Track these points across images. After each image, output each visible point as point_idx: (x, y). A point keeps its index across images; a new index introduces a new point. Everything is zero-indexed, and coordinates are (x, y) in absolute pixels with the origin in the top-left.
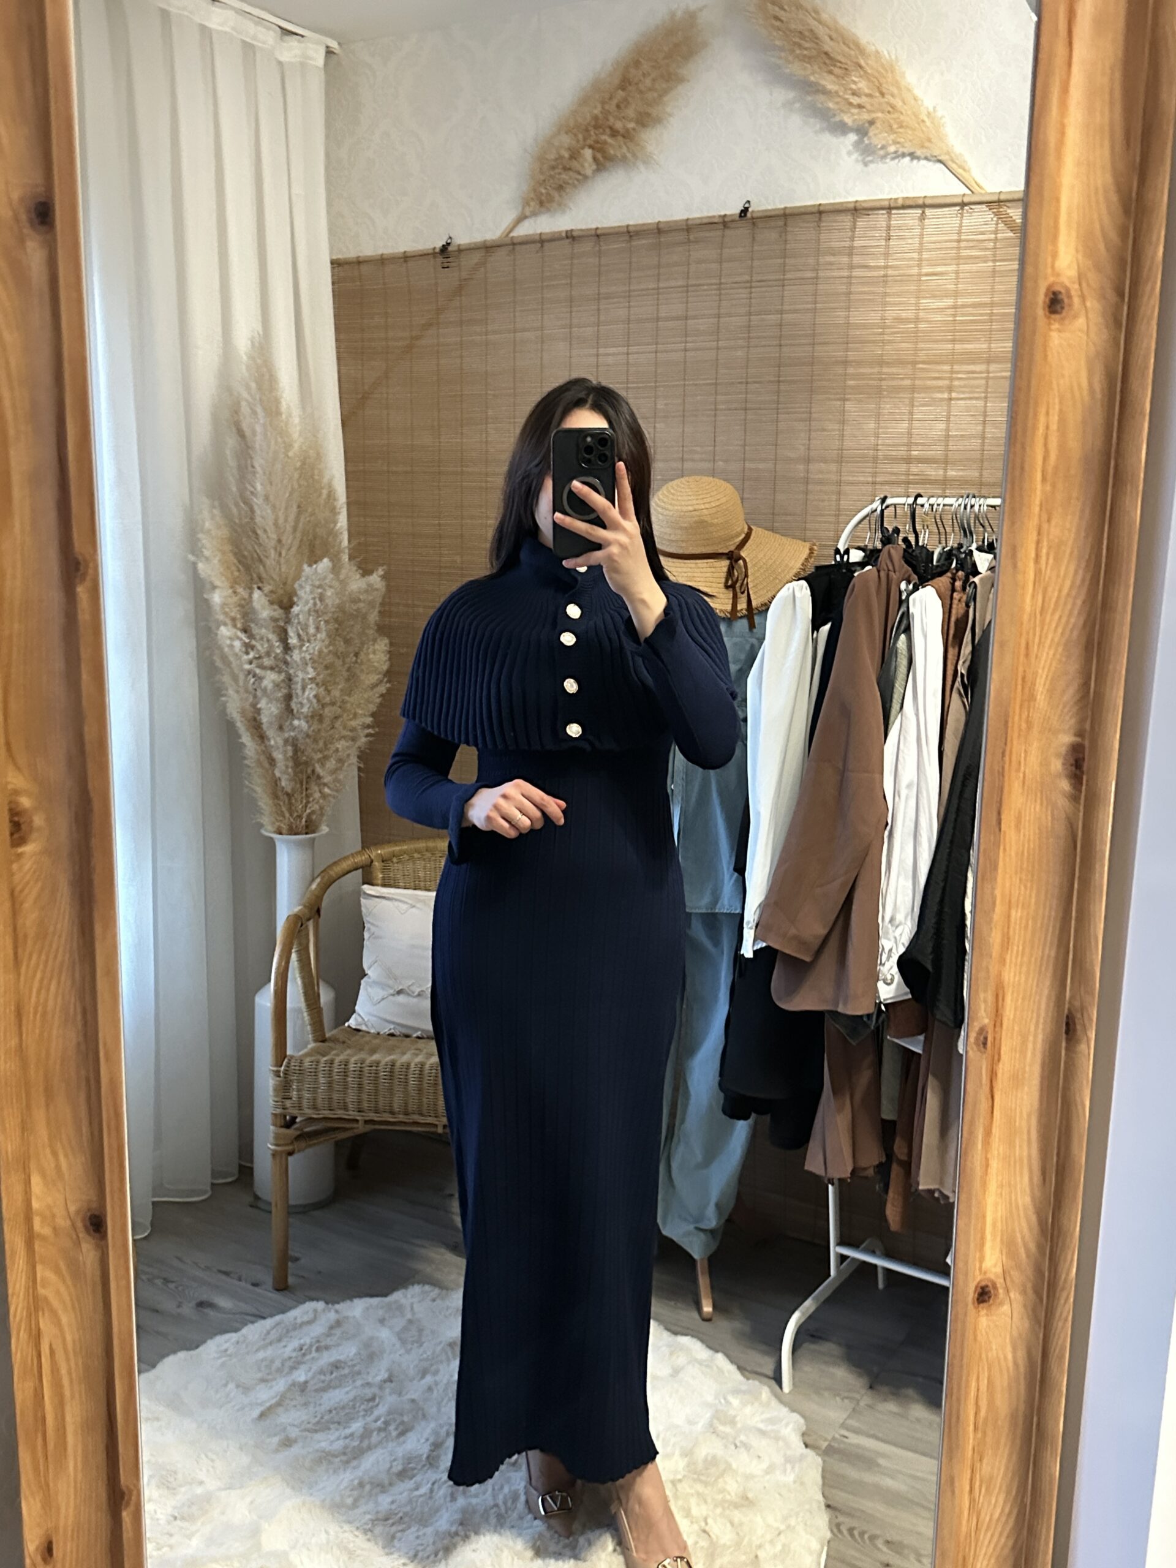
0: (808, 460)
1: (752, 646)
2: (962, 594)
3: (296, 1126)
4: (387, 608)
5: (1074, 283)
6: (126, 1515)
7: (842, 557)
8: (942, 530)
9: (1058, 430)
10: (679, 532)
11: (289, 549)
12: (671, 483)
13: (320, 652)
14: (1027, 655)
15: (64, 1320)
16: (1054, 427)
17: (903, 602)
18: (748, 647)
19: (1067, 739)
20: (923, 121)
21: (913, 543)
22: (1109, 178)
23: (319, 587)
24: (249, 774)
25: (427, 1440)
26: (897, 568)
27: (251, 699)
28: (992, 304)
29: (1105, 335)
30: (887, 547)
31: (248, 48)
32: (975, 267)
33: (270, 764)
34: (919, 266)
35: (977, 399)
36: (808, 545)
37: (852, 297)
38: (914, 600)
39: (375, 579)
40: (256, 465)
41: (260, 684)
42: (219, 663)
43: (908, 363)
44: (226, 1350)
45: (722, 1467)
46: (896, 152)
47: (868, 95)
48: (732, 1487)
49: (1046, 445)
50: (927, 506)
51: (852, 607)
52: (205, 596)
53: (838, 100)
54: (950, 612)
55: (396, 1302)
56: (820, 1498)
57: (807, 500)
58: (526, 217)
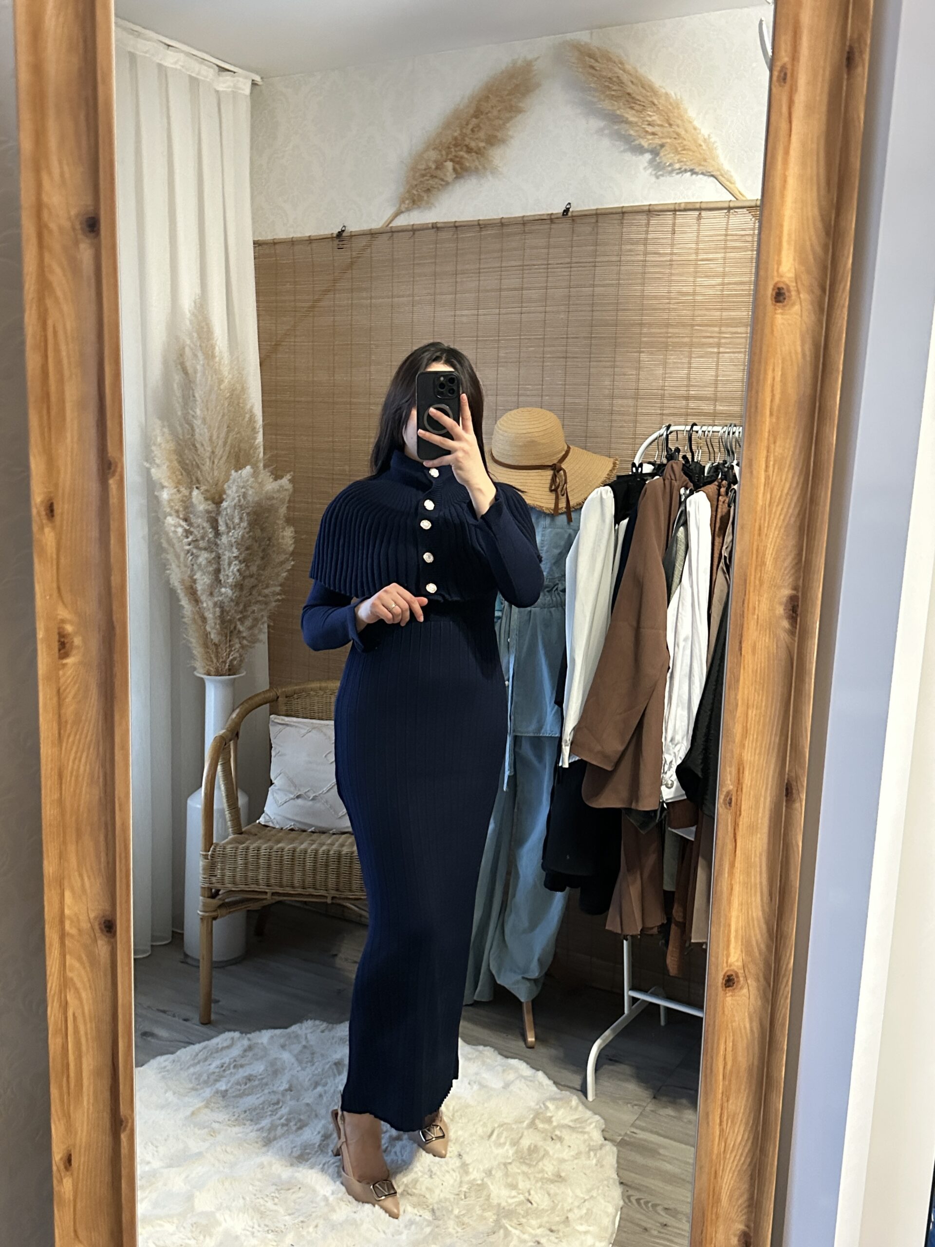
0: (612, 397)
1: (570, 535)
2: (725, 498)
3: (219, 897)
4: (292, 505)
5: (792, 281)
6: (124, 1137)
7: (637, 469)
8: (711, 449)
9: (781, 381)
10: (515, 449)
11: (220, 459)
12: (510, 412)
13: (243, 536)
14: (760, 535)
15: (84, 995)
16: (778, 379)
17: (682, 503)
18: (566, 536)
19: (787, 592)
20: (701, 145)
21: (690, 460)
22: (816, 211)
23: (243, 487)
24: (186, 629)
25: (319, 1133)
26: (678, 478)
27: (189, 572)
29: (813, 317)
30: (671, 462)
31: (194, 81)
32: (738, 255)
33: (203, 622)
34: (697, 254)
36: (612, 460)
37: (647, 276)
38: (690, 502)
39: (285, 481)
40: (197, 395)
41: (196, 560)
42: (165, 545)
43: (688, 325)
44: (165, 1067)
45: (542, 1153)
46: (680, 169)
47: (659, 126)
48: (549, 1167)
49: (772, 391)
50: (700, 432)
51: (644, 506)
52: (156, 493)
53: (637, 128)
54: (717, 511)
55: (293, 1032)
56: (616, 1177)
57: (611, 426)
58: (402, 212)
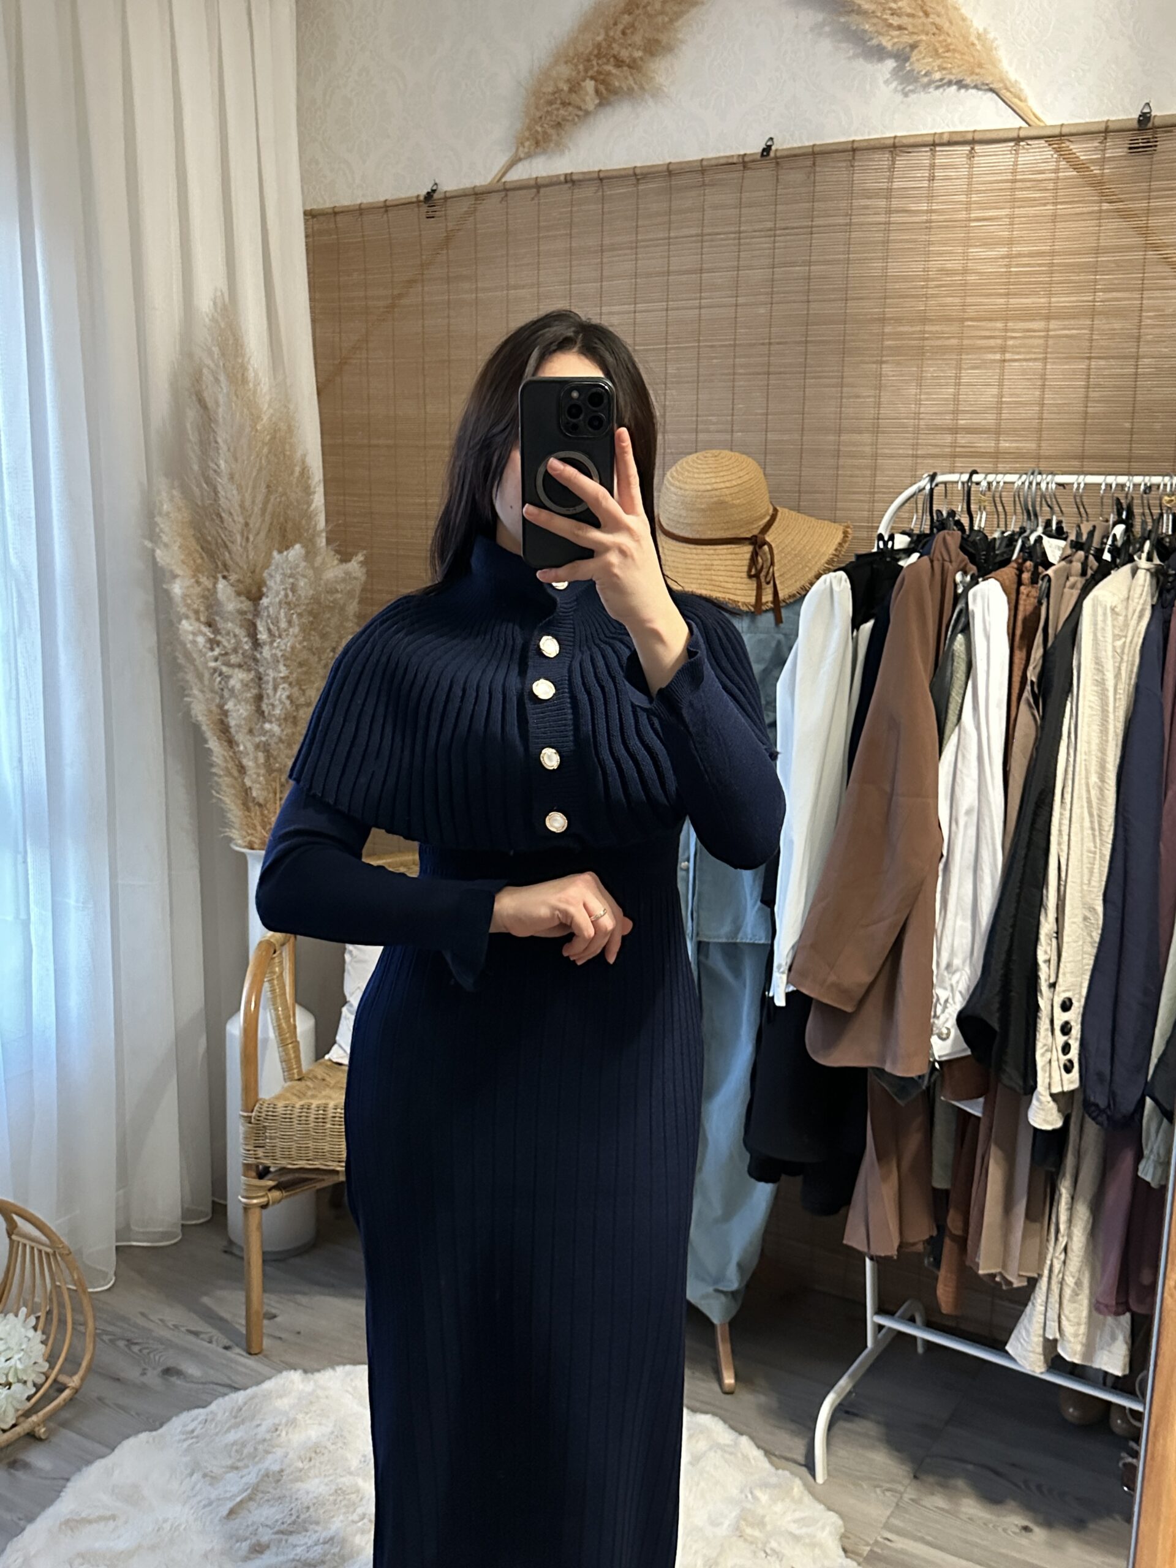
0: (840, 431)
2: (1030, 588)
3: (271, 1176)
7: (886, 544)
8: (1000, 509)
10: (695, 514)
11: (258, 534)
12: (684, 459)
13: (293, 648)
17: (960, 598)
18: (774, 644)
20: (973, 44)
21: (967, 528)
23: (291, 576)
24: (218, 783)
26: (953, 558)
27: (217, 701)
28: (1053, 253)
30: (939, 532)
32: (1031, 211)
33: (240, 772)
34: (968, 210)
35: (1035, 360)
36: (840, 527)
37: (891, 246)
38: (975, 596)
39: (354, 566)
40: (219, 440)
41: (226, 683)
42: (181, 660)
43: (956, 320)
44: (193, 1431)
46: (941, 80)
47: (910, 15)
50: (984, 484)
51: (901, 604)
52: (165, 586)
53: (875, 20)
54: (1016, 608)
57: (838, 475)
58: (520, 160)
